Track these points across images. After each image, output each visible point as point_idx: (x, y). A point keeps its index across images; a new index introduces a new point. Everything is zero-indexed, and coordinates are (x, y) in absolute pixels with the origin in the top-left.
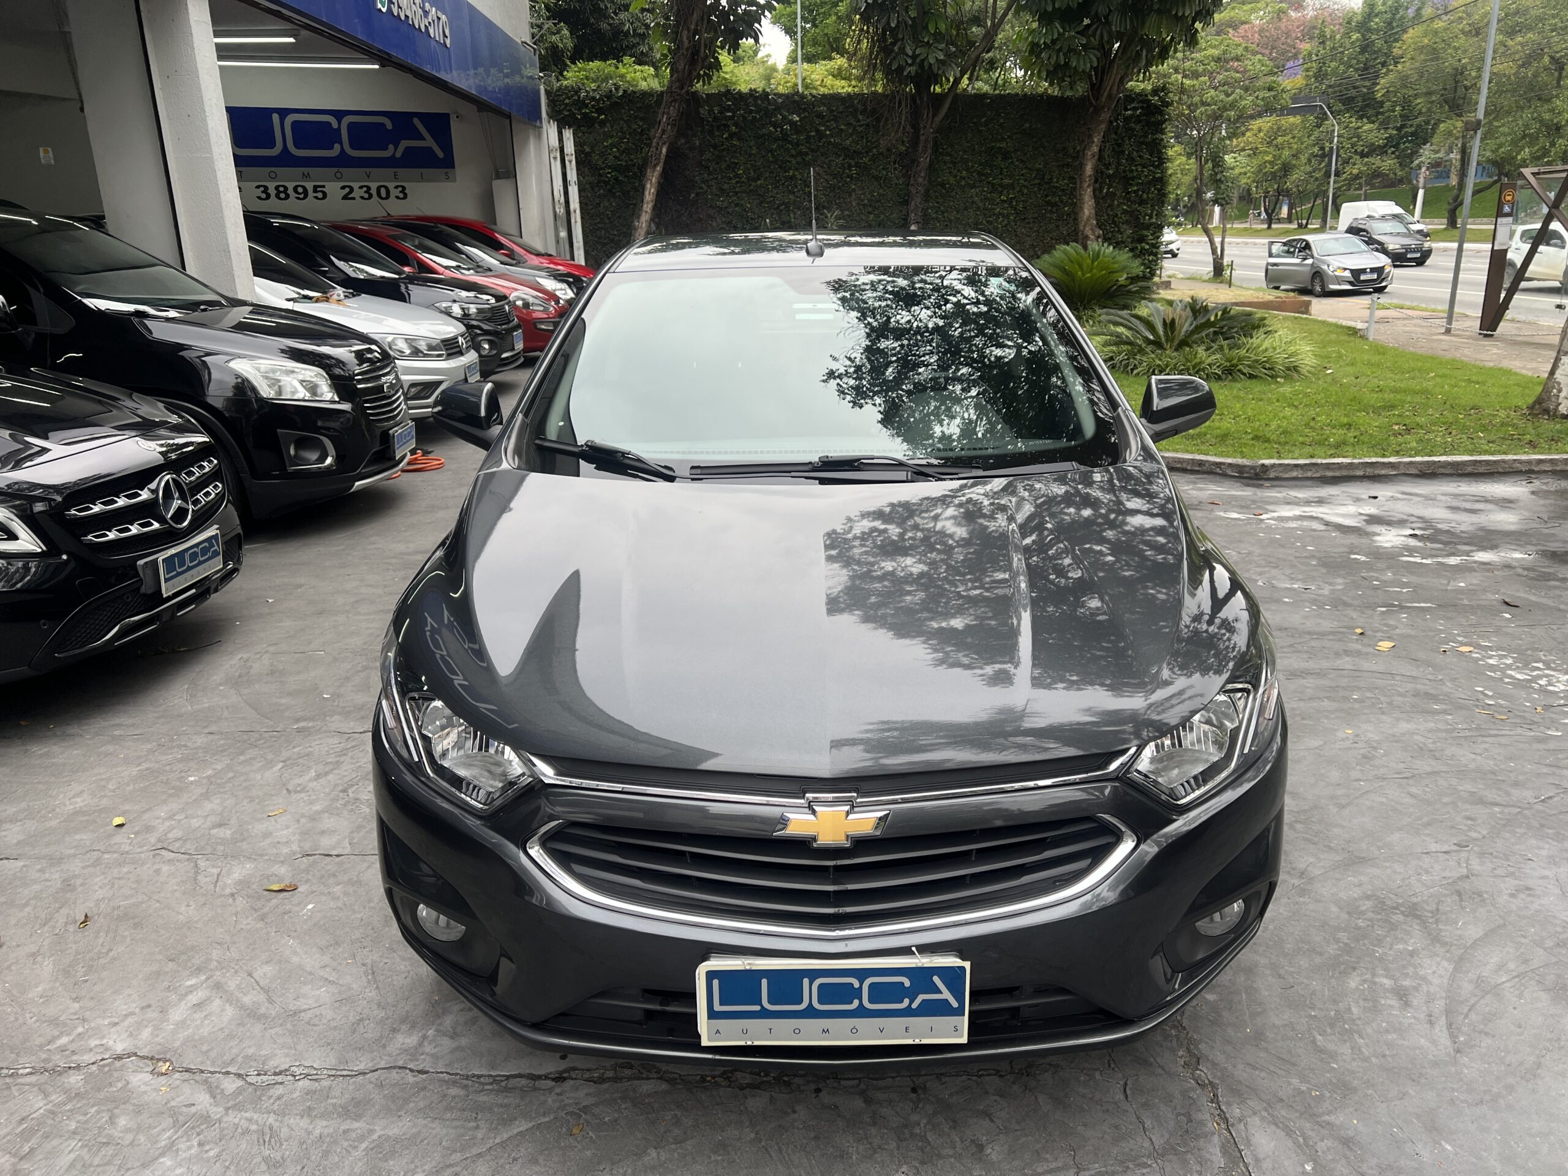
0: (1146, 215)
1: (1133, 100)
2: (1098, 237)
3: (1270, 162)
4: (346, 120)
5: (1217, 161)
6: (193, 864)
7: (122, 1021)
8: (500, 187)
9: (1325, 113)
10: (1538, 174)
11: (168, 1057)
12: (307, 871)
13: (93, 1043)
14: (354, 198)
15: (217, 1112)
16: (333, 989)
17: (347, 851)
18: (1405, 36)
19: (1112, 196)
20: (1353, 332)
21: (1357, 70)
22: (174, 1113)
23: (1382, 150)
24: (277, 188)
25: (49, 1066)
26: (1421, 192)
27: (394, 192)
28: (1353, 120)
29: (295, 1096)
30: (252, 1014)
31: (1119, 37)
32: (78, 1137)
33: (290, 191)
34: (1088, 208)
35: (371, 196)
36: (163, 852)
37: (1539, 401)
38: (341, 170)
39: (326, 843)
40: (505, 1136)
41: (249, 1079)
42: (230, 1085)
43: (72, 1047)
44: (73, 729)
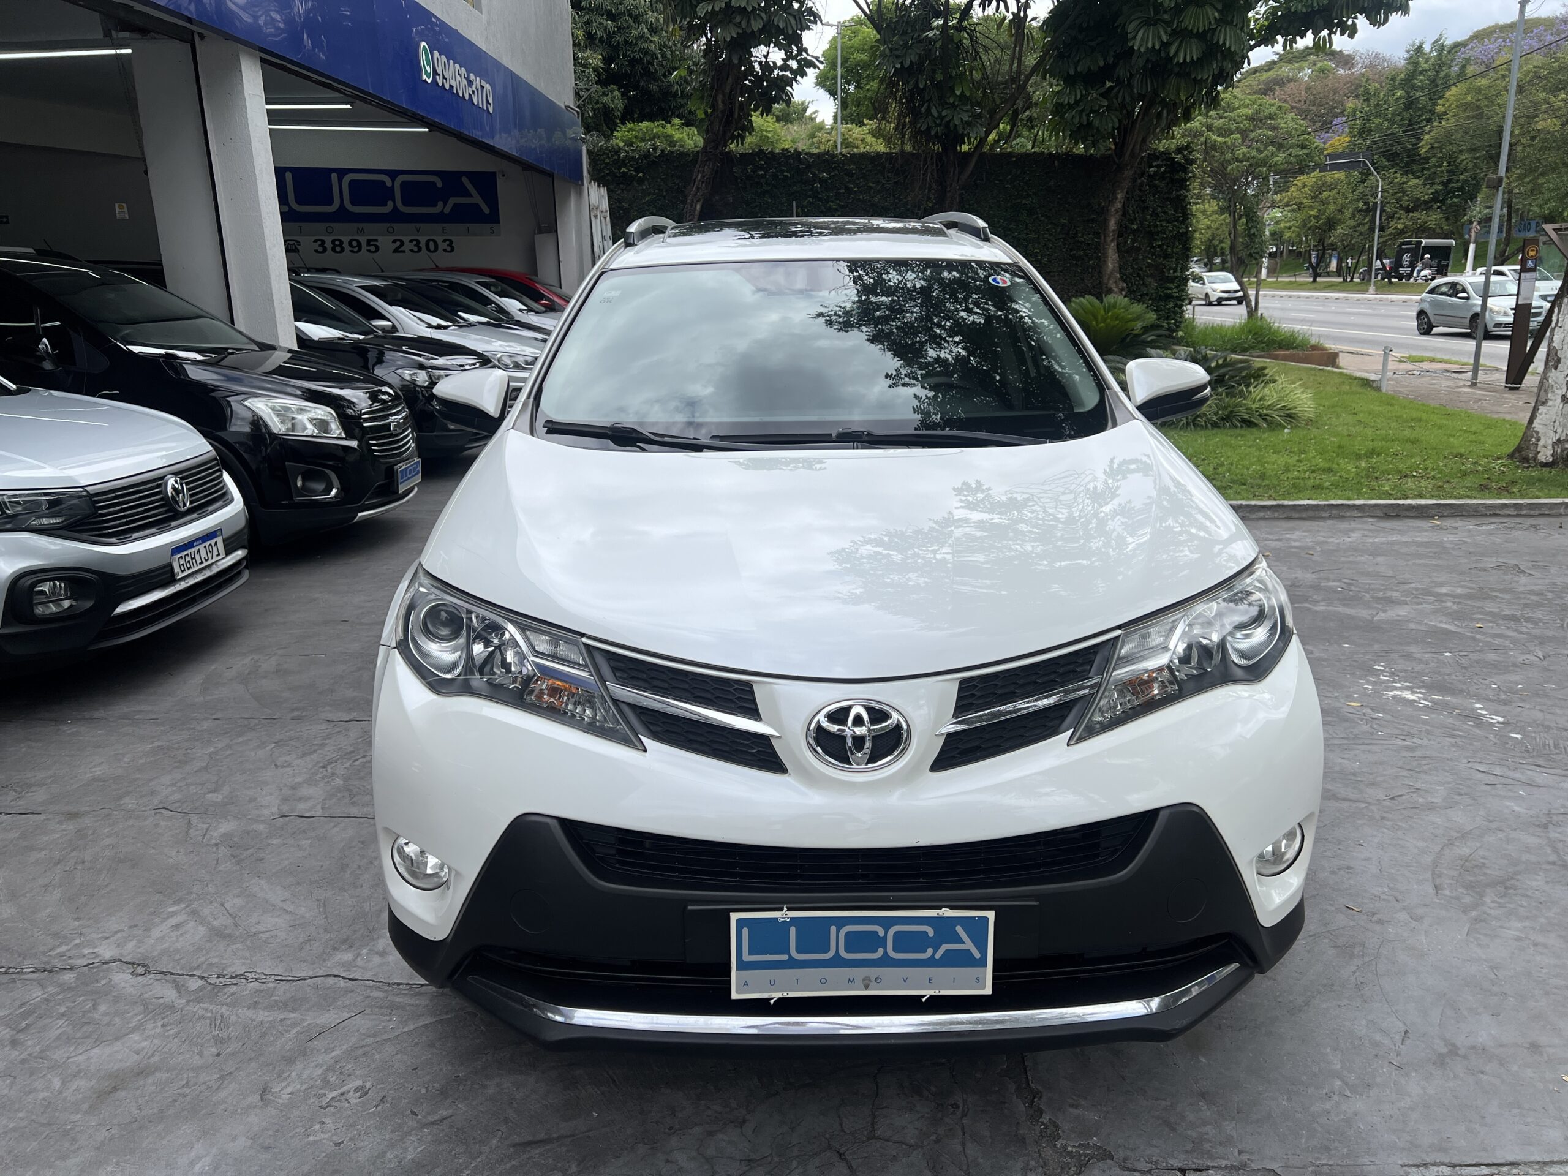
0: (1171, 268)
1: (1158, 158)
2: (1122, 290)
3: (1315, 217)
4: (400, 179)
5: (1252, 218)
6: (187, 821)
7: (112, 936)
8: (543, 241)
9: (1369, 169)
10: (1560, 230)
11: (146, 962)
12: (282, 828)
13: (86, 951)
14: (404, 251)
15: (180, 1002)
16: (288, 917)
17: (319, 812)
18: (1448, 94)
19: (1138, 249)
20: (1366, 383)
21: (1400, 126)
22: (145, 1004)
23: (1427, 206)
24: (333, 242)
25: (48, 967)
26: (1472, 247)
27: (443, 246)
28: (1398, 175)
29: (245, 993)
30: (219, 934)
31: (1141, 97)
32: (66, 1018)
33: (346, 245)
34: (1112, 261)
35: (420, 250)
36: (163, 811)
37: (1519, 449)
38: (394, 225)
39: (301, 807)
40: (412, 1027)
41: (209, 980)
42: (194, 984)
43: (68, 954)
44: (100, 713)
